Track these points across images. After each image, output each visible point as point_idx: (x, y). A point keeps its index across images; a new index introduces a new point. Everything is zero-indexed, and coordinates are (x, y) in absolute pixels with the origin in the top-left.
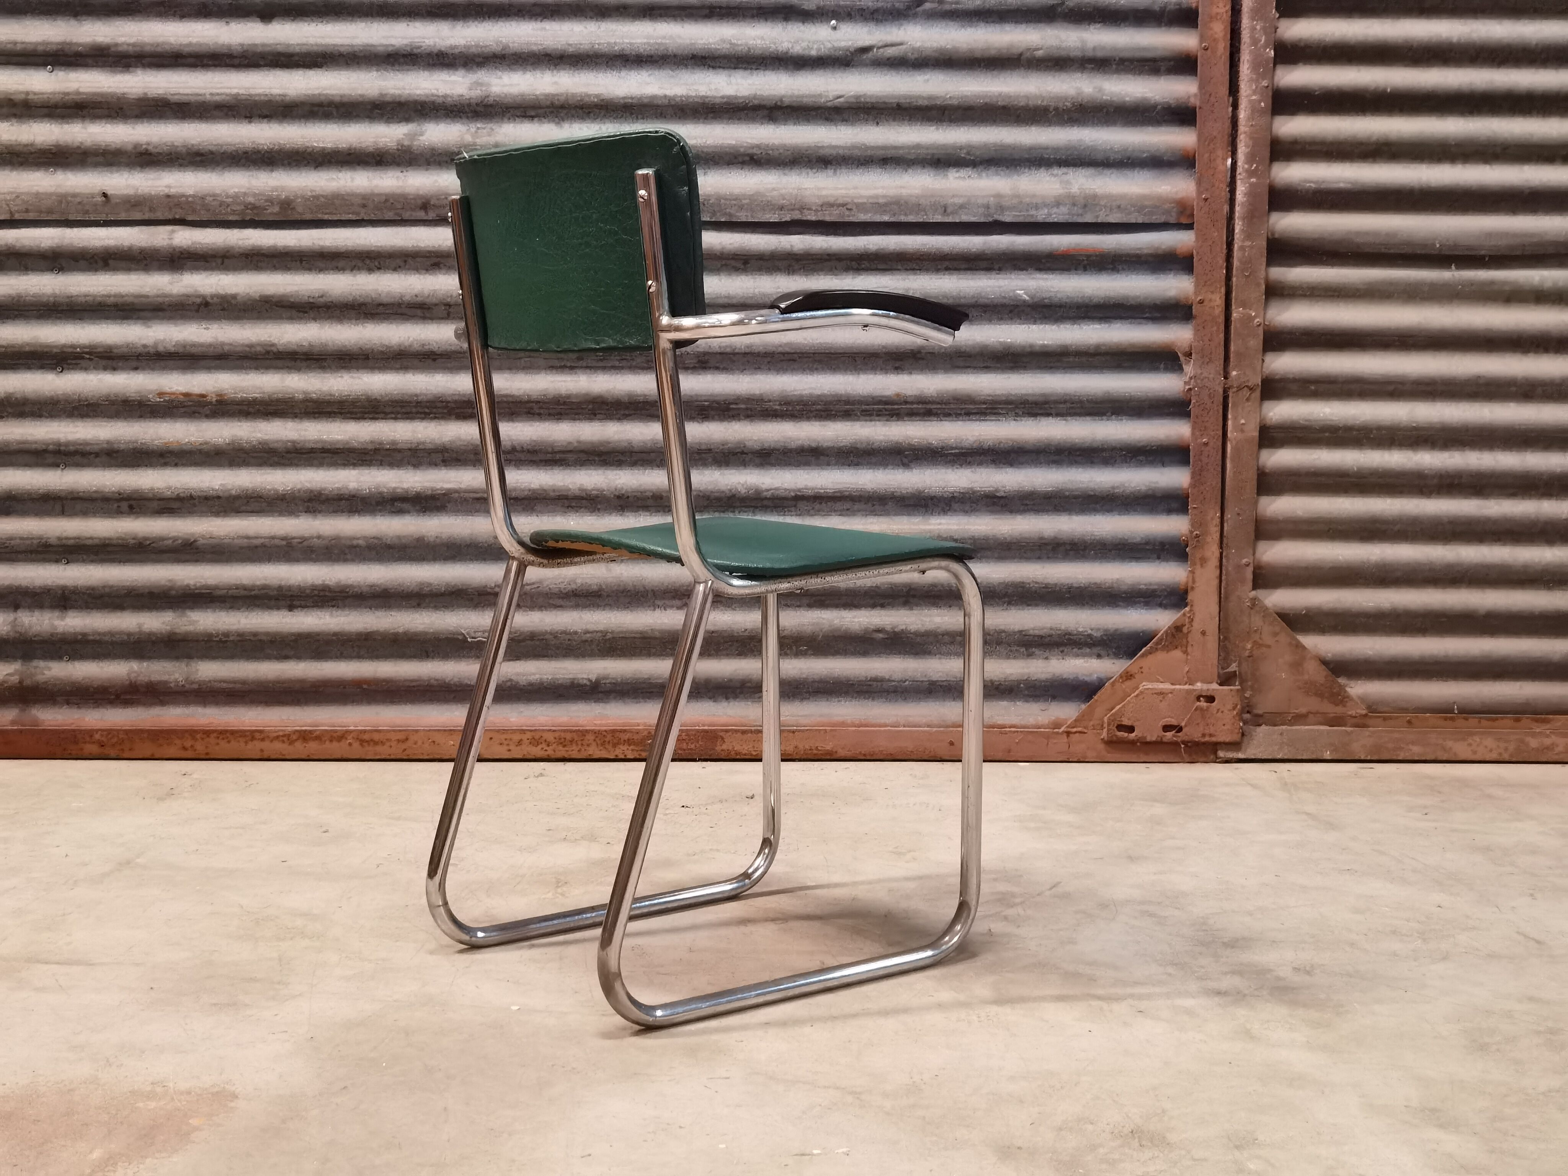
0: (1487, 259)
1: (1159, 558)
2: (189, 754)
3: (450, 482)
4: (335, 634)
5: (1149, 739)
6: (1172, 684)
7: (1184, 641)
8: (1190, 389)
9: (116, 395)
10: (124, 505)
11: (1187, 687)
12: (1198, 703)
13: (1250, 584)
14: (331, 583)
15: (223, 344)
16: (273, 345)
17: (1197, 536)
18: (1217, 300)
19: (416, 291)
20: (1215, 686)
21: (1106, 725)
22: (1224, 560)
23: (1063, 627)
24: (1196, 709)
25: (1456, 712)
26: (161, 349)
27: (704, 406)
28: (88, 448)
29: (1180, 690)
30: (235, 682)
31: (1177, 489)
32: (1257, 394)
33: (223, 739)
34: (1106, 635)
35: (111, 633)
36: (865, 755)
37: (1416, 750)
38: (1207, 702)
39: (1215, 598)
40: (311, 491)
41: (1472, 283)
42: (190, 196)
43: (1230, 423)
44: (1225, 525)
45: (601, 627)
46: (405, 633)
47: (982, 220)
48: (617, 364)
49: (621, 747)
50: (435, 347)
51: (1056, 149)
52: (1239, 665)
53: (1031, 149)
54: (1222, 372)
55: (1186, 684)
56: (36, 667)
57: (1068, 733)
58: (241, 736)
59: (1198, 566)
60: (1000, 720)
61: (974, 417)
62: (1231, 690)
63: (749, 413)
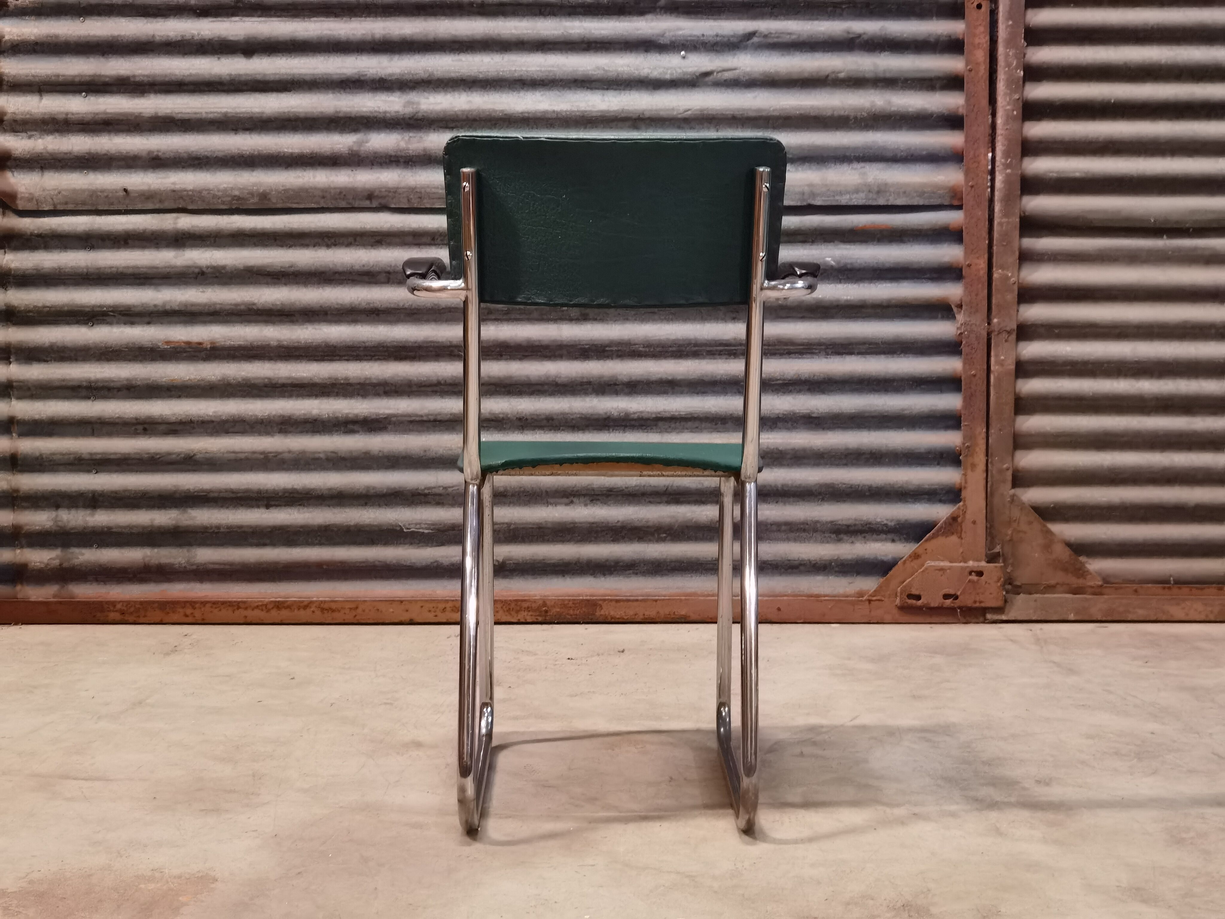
0: (1191, 230)
1: (938, 464)
2: (190, 620)
3: (389, 409)
4: (302, 527)
5: (932, 605)
6: (951, 562)
7: (960, 528)
8: (961, 334)
9: (134, 343)
10: (140, 428)
11: (962, 564)
12: (970, 577)
13: (1009, 484)
14: (298, 488)
15: (215, 304)
16: (254, 304)
17: (968, 447)
18: (982, 264)
19: (364, 262)
20: (983, 564)
21: (899, 594)
22: (989, 465)
23: (865, 518)
24: (970, 581)
25: (1172, 582)
26: (168, 307)
27: (585, 348)
28: (112, 384)
29: (956, 567)
30: (224, 564)
31: (951, 411)
32: (1014, 336)
33: (216, 608)
34: (898, 524)
35: (130, 527)
36: (711, 618)
37: (1141, 613)
38: (977, 576)
39: (983, 495)
40: (283, 416)
41: (1179, 250)
42: (190, 190)
43: (993, 359)
44: (990, 438)
45: (506, 520)
46: (356, 526)
47: (799, 204)
48: (518, 316)
49: (522, 613)
50: (378, 305)
51: (855, 149)
52: (1002, 548)
53: (836, 149)
54: (986, 320)
55: (960, 562)
56: (73, 553)
57: (870, 601)
58: (229, 606)
59: (969, 470)
60: (816, 591)
61: (793, 355)
62: (996, 567)
63: (620, 353)
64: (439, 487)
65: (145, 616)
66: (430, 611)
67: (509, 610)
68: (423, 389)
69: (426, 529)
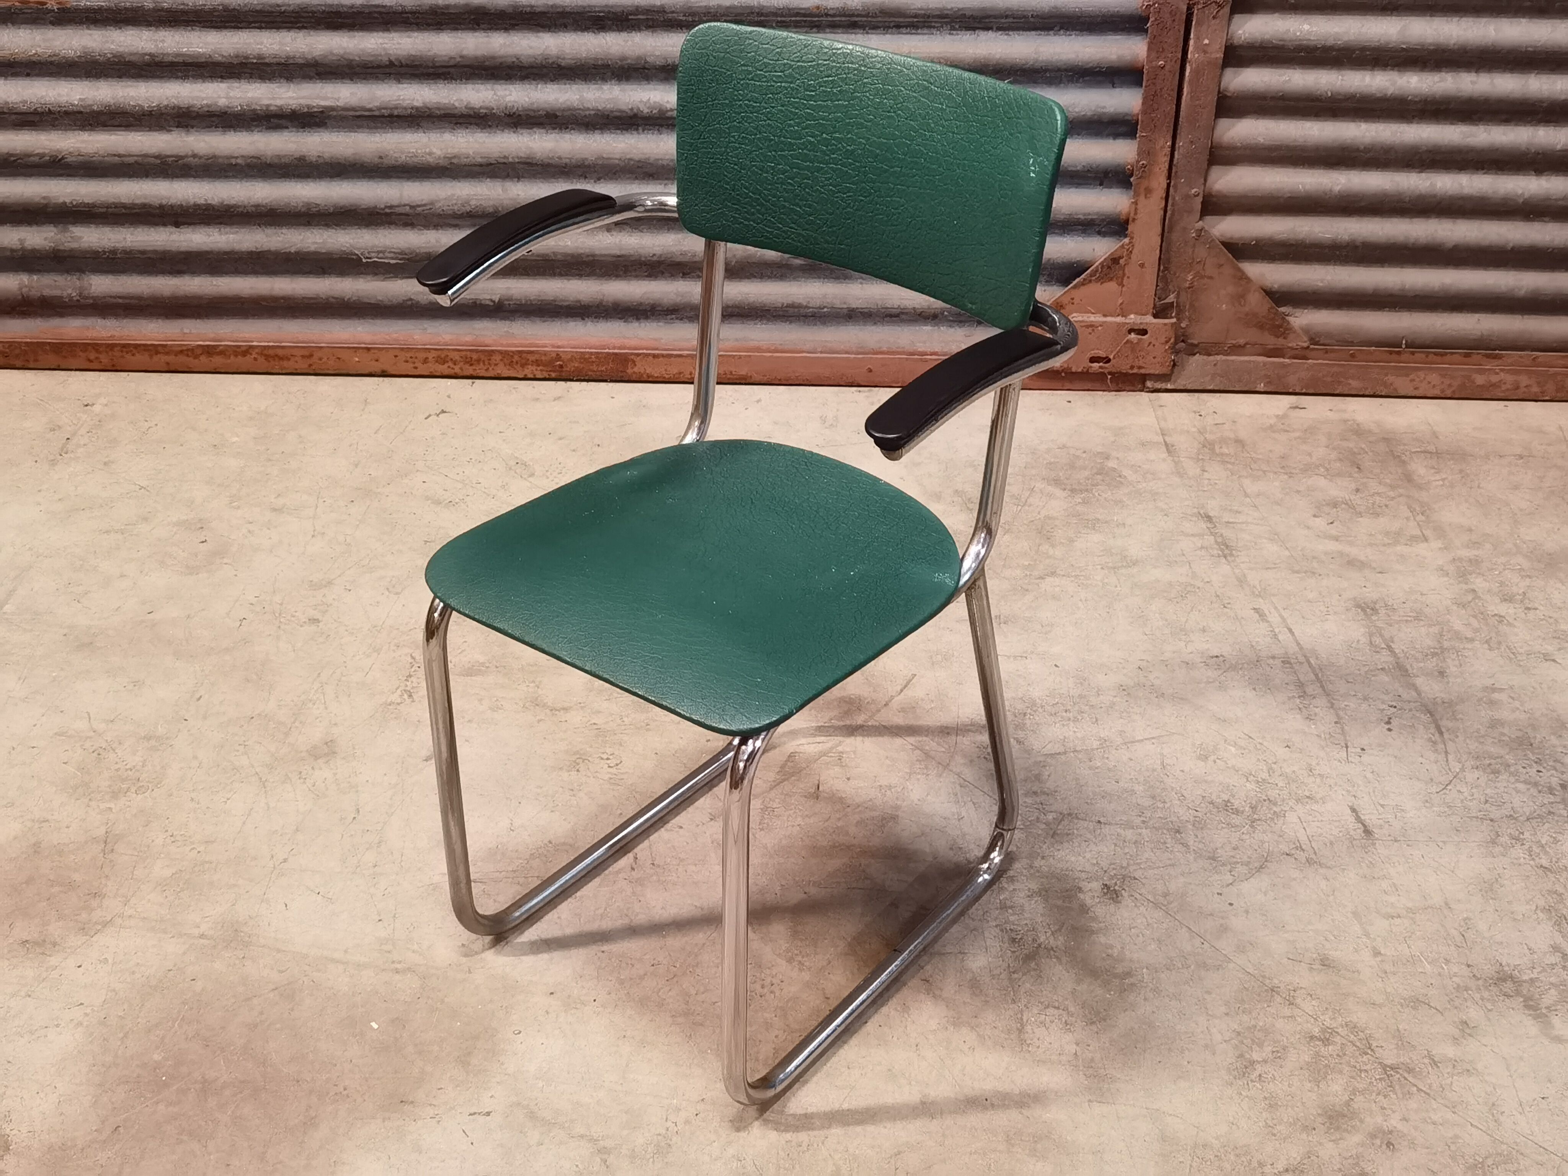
1: (1101, 185)
2: (95, 365)
3: (325, 98)
4: (227, 253)
5: (1074, 370)
6: (1105, 316)
7: (1121, 272)
8: (1150, 6)
11: (1119, 319)
12: (1129, 337)
13: (1197, 214)
14: (213, 203)
17: (1143, 166)
20: (1149, 319)
22: (1171, 189)
24: (1128, 341)
25: (1404, 346)
29: (1111, 323)
30: (130, 297)
31: (1125, 115)
32: (1227, 8)
33: (127, 353)
36: (780, 380)
37: (1356, 384)
38: (1138, 334)
39: (1158, 229)
40: (179, 107)
43: (1191, 42)
44: (1176, 153)
46: (297, 253)
49: (530, 367)
52: (1177, 297)
55: (1118, 316)
58: (145, 350)
59: (1142, 198)
61: (904, 30)
62: (1165, 324)
63: (651, 23)
64: (405, 205)
65: (36, 360)
66: (407, 362)
67: (511, 364)
68: (370, 71)
69: (392, 258)
